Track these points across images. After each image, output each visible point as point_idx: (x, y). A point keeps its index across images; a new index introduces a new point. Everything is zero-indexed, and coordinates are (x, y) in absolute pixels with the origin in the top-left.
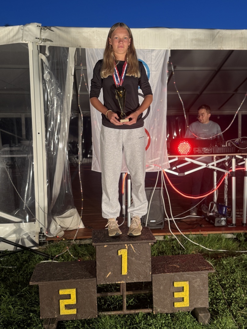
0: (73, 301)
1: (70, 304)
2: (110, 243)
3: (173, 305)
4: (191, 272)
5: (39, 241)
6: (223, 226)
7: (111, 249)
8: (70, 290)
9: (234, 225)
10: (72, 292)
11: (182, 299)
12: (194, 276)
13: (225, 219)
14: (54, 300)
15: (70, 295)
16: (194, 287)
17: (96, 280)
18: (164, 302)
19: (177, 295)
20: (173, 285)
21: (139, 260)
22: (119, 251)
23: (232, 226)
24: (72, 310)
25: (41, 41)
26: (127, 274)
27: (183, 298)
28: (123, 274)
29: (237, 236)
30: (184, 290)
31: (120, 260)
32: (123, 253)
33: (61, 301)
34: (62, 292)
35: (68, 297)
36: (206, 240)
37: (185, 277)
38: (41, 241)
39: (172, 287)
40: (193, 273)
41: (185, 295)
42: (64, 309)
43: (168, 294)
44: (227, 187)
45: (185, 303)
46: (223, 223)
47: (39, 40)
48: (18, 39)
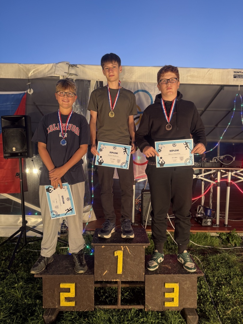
0: (72, 294)
1: (69, 297)
2: (108, 244)
3: (163, 304)
4: (181, 275)
5: (61, 230)
6: (209, 226)
7: (108, 249)
8: (70, 284)
9: (218, 226)
10: (72, 286)
11: (172, 300)
12: (184, 279)
13: (211, 220)
14: (56, 292)
15: (70, 288)
16: (183, 288)
17: (93, 277)
18: (155, 300)
19: (167, 295)
20: (164, 286)
21: (134, 261)
22: (115, 252)
23: (216, 226)
24: (71, 302)
25: (68, 75)
26: (122, 273)
27: (173, 298)
28: (118, 273)
29: (220, 235)
30: (175, 291)
31: (116, 260)
32: (119, 254)
33: (61, 294)
34: (62, 286)
35: (68, 290)
36: (195, 237)
37: (176, 279)
38: (62, 230)
39: (163, 288)
40: (183, 276)
41: (175, 295)
42: (64, 301)
43: (159, 294)
44: (212, 194)
45: (174, 303)
46: (209, 224)
47: (67, 74)
48: (51, 73)
